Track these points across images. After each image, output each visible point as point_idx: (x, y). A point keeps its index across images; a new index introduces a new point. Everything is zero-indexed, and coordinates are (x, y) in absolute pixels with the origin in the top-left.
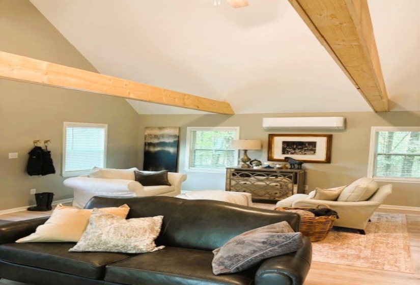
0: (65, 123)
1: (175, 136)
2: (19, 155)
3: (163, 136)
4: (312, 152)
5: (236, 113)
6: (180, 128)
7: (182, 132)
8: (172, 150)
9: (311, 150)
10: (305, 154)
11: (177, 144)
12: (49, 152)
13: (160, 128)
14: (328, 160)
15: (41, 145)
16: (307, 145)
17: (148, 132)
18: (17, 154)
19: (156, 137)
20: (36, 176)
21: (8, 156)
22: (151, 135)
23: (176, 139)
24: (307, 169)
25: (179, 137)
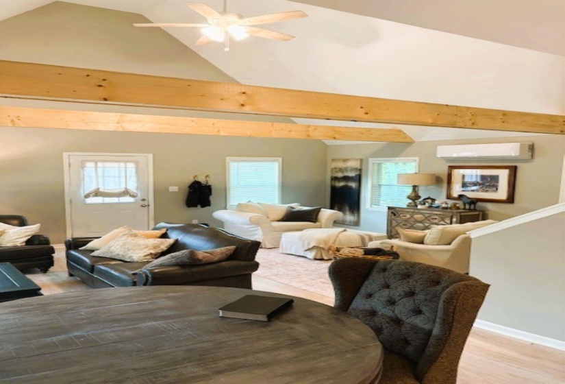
0: (228, 158)
1: (356, 169)
2: (179, 189)
3: (346, 169)
4: (495, 189)
5: (415, 140)
6: (361, 160)
7: (364, 164)
8: (353, 185)
9: (493, 186)
10: (487, 191)
11: (359, 179)
12: (210, 186)
13: (345, 161)
14: (511, 199)
15: (202, 179)
16: (489, 179)
17: (334, 165)
18: (177, 187)
19: (341, 170)
20: (194, 208)
21: (168, 189)
22: (336, 168)
23: (358, 173)
24: (488, 211)
25: (360, 170)
